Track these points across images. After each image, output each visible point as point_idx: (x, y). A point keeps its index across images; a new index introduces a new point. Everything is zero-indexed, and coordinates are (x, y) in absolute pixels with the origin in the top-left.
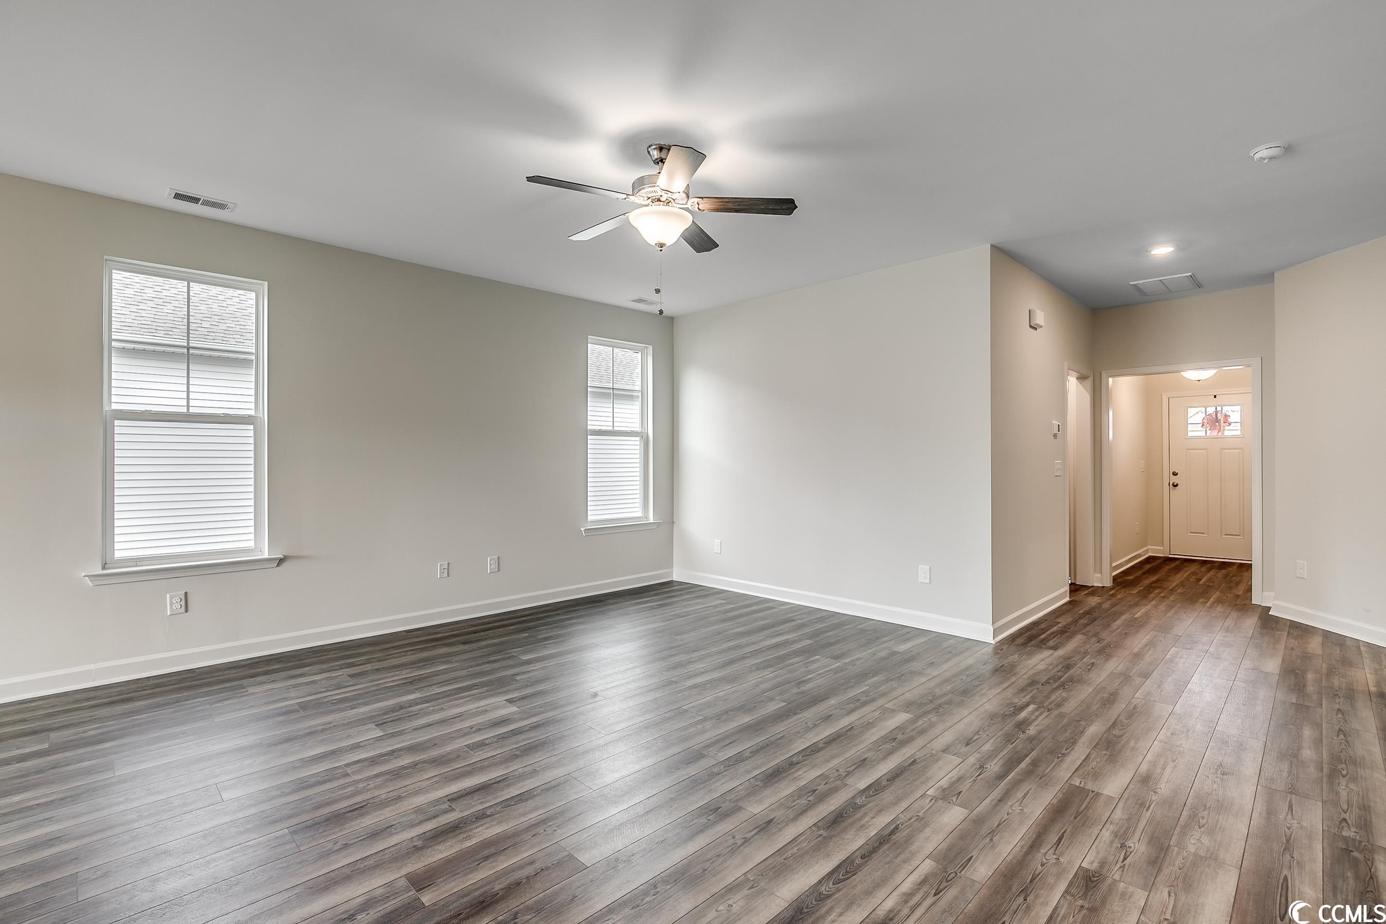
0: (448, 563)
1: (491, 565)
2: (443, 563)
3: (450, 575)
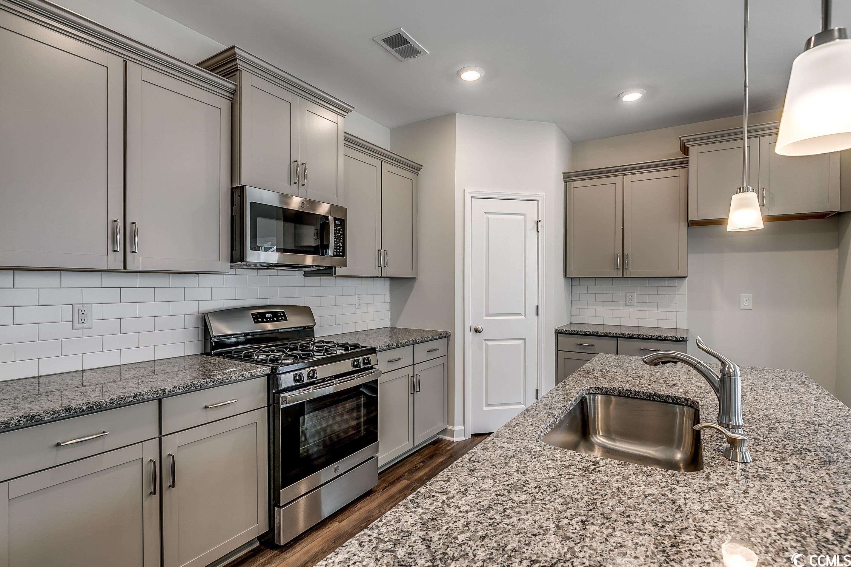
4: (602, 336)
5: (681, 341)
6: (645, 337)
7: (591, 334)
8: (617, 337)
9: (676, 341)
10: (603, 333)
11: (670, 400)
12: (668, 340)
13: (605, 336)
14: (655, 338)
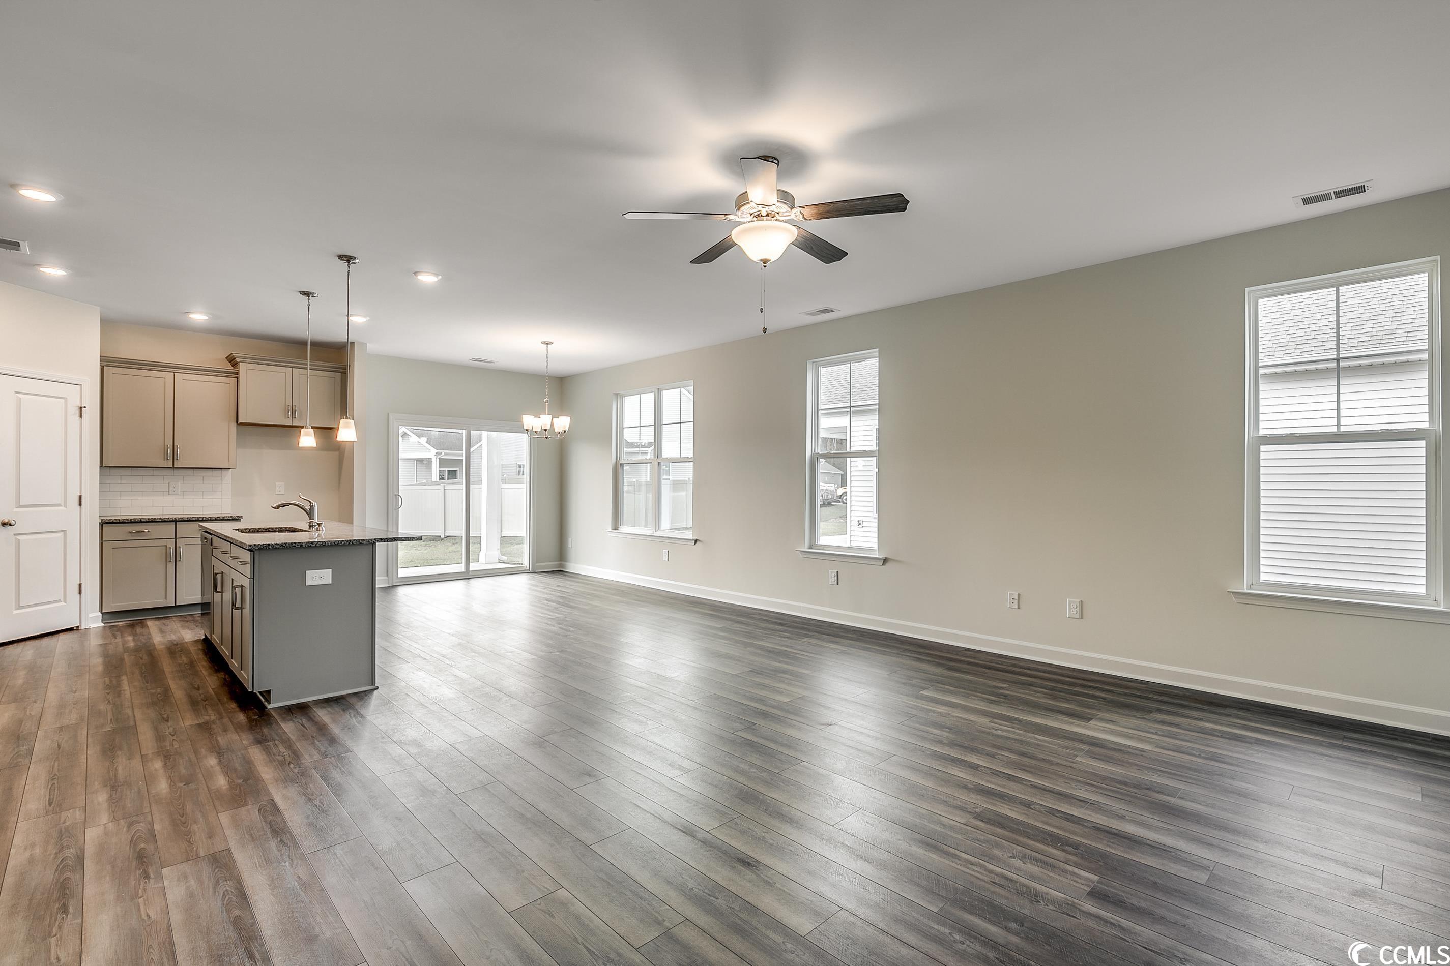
0: (1019, 594)
1: (1070, 608)
2: (1013, 593)
3: (1021, 606)
4: (160, 522)
5: (237, 519)
6: (204, 519)
7: (148, 520)
8: (175, 521)
9: (233, 519)
10: (160, 518)
11: (278, 530)
12: (226, 520)
13: (164, 521)
14: (214, 519)
